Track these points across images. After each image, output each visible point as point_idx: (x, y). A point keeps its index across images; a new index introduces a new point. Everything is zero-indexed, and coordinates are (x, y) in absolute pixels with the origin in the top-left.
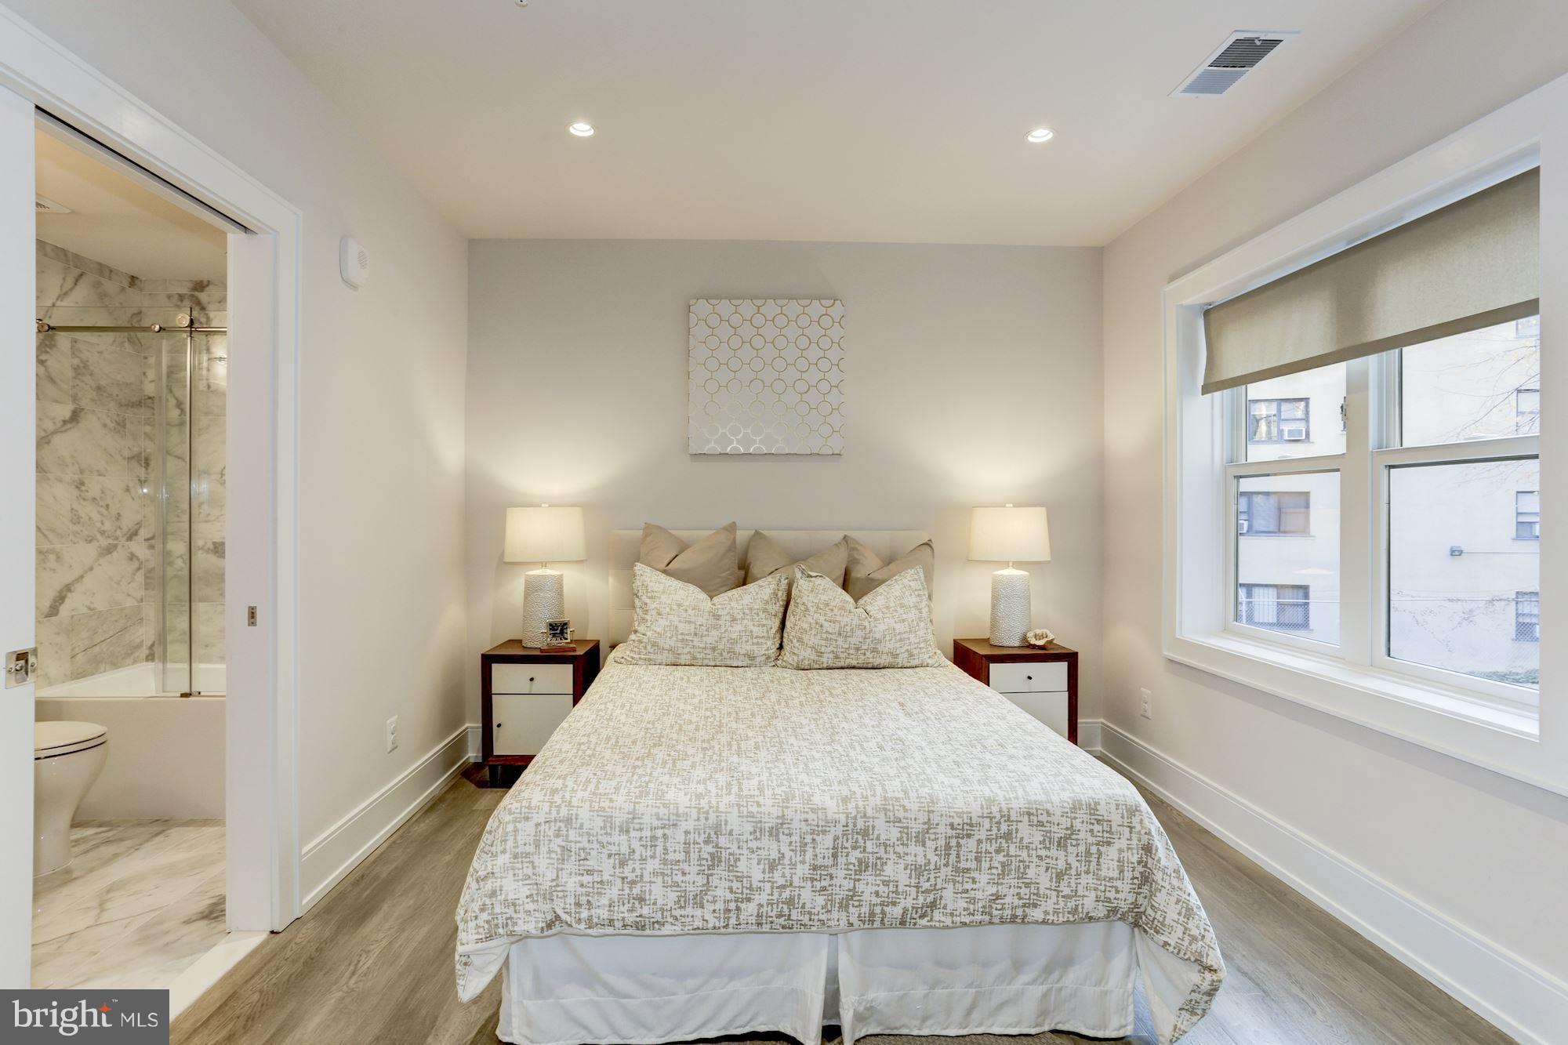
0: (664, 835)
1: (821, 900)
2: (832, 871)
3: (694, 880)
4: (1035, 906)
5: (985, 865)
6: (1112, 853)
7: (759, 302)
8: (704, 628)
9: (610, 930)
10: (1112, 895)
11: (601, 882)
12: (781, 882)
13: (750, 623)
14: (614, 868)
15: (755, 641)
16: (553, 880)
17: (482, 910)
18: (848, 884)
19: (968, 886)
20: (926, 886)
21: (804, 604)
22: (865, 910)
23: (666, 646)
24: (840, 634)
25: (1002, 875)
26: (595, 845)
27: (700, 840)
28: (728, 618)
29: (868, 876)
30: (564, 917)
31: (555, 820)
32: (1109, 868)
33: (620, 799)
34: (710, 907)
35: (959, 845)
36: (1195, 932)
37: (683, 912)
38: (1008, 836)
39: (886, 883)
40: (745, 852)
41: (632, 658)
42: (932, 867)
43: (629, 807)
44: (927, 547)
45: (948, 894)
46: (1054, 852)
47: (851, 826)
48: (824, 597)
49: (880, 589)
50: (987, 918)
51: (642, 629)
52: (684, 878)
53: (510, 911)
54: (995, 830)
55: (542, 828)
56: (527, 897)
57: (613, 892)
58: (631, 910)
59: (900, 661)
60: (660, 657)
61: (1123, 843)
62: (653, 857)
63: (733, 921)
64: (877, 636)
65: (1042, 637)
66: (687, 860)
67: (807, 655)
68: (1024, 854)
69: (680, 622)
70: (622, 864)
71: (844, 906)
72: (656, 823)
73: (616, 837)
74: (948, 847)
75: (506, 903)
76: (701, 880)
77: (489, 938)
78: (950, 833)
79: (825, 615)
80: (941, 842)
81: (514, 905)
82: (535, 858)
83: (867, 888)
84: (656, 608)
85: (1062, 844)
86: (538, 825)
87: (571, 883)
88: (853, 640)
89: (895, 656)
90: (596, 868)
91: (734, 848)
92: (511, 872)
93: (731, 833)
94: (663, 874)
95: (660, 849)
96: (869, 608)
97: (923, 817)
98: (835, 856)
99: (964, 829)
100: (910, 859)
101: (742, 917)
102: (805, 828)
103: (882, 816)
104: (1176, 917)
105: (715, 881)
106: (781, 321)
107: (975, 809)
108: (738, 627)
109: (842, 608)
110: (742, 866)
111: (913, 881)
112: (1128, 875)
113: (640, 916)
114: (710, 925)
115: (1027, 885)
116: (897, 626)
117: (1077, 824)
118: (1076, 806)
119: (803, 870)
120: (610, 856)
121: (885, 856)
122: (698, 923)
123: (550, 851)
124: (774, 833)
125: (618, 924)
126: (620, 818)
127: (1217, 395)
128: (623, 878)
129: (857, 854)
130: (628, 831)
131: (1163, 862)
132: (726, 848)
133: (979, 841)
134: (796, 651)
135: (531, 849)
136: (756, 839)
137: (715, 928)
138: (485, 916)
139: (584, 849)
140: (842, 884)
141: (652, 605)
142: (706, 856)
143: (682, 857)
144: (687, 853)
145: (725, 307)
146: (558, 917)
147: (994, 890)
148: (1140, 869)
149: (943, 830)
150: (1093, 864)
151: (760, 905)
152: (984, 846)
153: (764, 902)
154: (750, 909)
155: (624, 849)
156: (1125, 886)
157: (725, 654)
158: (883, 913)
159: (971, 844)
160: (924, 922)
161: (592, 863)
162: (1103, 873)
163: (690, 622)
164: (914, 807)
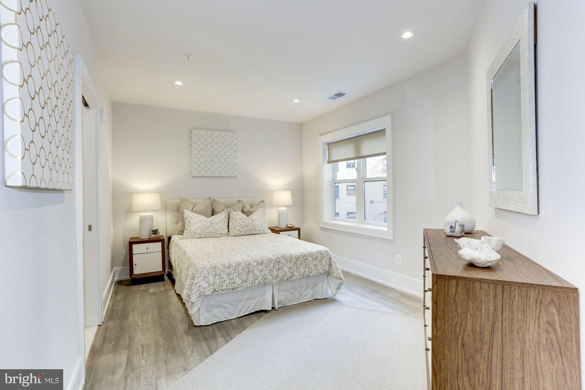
0: (238, 267)
1: (271, 278)
2: (273, 271)
3: (245, 277)
4: (311, 273)
5: (302, 266)
6: (324, 260)
7: (213, 131)
8: (209, 227)
9: (226, 291)
10: (324, 268)
11: (224, 280)
12: (263, 274)
13: (221, 225)
14: (227, 276)
15: (222, 229)
16: (214, 281)
17: (197, 291)
18: (276, 273)
19: (299, 271)
20: (291, 271)
21: (235, 218)
22: (280, 278)
23: (198, 233)
24: (246, 226)
25: (305, 267)
26: (222, 272)
27: (246, 268)
28: (215, 223)
29: (280, 271)
30: (217, 289)
31: (212, 268)
32: (324, 263)
33: (226, 261)
34: (248, 282)
35: (297, 262)
36: (339, 273)
37: (243, 284)
38: (306, 259)
39: (284, 272)
40: (255, 269)
41: (187, 237)
42: (292, 267)
43: (228, 263)
44: (262, 202)
45: (295, 273)
46: (314, 261)
47: (276, 260)
48: (240, 216)
49: (254, 213)
50: (303, 276)
51: (189, 228)
52: (243, 277)
53: (204, 290)
54: (303, 258)
55: (209, 270)
56: (208, 286)
57: (227, 282)
58: (231, 286)
59: (261, 232)
60: (196, 236)
61: (326, 258)
62: (236, 273)
63: (254, 285)
64: (256, 226)
65: (291, 225)
66: (243, 273)
67: (237, 232)
68: (309, 262)
69: (201, 225)
70: (229, 275)
71: (276, 278)
72: (235, 265)
73: (227, 270)
74: (295, 263)
75: (203, 288)
76: (246, 277)
77: (199, 297)
78: (295, 260)
79: (241, 221)
80: (294, 262)
81: (205, 288)
82: (208, 277)
83: (280, 273)
84: (193, 222)
85: (316, 260)
86: (208, 269)
87: (218, 282)
88: (250, 227)
89: (260, 231)
90: (223, 277)
91: (253, 268)
92: (203, 281)
93: (252, 265)
94: (238, 276)
95: (237, 271)
96: (253, 219)
97: (290, 257)
98: (273, 267)
99: (298, 259)
100: (288, 266)
101: (255, 284)
102: (267, 262)
103: (282, 258)
104: (336, 271)
105: (249, 276)
106: (219, 137)
107: (300, 254)
108: (218, 226)
109: (246, 219)
110: (255, 272)
111: (289, 271)
112: (327, 264)
113: (234, 287)
114: (249, 286)
115: (310, 269)
116: (260, 223)
117: (318, 255)
118: (317, 252)
119: (268, 271)
120: (226, 274)
121: (283, 266)
122: (246, 286)
123: (212, 275)
124: (261, 264)
125: (229, 289)
126: (227, 265)
127: (330, 164)
128: (229, 279)
129: (278, 266)
130: (229, 268)
131: (333, 261)
132: (251, 269)
133: (301, 261)
134: (234, 232)
135: (207, 275)
136: (257, 266)
137: (250, 287)
138: (198, 292)
139: (220, 273)
140: (275, 273)
141: (192, 221)
142: (247, 271)
143: (242, 272)
144: (243, 271)
145: (203, 132)
146: (215, 289)
147: (304, 271)
148: (329, 263)
149: (294, 259)
150: (321, 263)
151: (259, 280)
152: (302, 262)
153: (260, 279)
154: (257, 281)
155: (229, 272)
156: (327, 266)
157: (215, 234)
158: (284, 278)
159: (299, 262)
160: (291, 279)
161: (222, 276)
162: (323, 264)
163: (204, 225)
164: (288, 255)
